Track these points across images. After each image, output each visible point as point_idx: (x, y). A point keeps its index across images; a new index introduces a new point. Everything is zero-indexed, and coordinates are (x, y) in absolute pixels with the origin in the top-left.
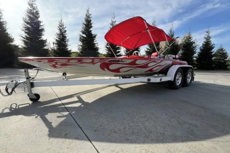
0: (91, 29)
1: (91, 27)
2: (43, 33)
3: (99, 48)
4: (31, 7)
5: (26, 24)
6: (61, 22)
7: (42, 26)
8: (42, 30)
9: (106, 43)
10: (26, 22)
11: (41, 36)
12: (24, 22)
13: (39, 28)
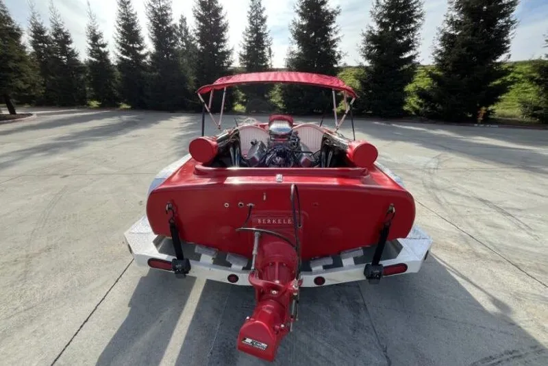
2: (227, 35)
5: (198, 21)
7: (223, 17)
8: (224, 28)
10: (197, 17)
11: (224, 41)
12: (195, 18)
13: (219, 24)
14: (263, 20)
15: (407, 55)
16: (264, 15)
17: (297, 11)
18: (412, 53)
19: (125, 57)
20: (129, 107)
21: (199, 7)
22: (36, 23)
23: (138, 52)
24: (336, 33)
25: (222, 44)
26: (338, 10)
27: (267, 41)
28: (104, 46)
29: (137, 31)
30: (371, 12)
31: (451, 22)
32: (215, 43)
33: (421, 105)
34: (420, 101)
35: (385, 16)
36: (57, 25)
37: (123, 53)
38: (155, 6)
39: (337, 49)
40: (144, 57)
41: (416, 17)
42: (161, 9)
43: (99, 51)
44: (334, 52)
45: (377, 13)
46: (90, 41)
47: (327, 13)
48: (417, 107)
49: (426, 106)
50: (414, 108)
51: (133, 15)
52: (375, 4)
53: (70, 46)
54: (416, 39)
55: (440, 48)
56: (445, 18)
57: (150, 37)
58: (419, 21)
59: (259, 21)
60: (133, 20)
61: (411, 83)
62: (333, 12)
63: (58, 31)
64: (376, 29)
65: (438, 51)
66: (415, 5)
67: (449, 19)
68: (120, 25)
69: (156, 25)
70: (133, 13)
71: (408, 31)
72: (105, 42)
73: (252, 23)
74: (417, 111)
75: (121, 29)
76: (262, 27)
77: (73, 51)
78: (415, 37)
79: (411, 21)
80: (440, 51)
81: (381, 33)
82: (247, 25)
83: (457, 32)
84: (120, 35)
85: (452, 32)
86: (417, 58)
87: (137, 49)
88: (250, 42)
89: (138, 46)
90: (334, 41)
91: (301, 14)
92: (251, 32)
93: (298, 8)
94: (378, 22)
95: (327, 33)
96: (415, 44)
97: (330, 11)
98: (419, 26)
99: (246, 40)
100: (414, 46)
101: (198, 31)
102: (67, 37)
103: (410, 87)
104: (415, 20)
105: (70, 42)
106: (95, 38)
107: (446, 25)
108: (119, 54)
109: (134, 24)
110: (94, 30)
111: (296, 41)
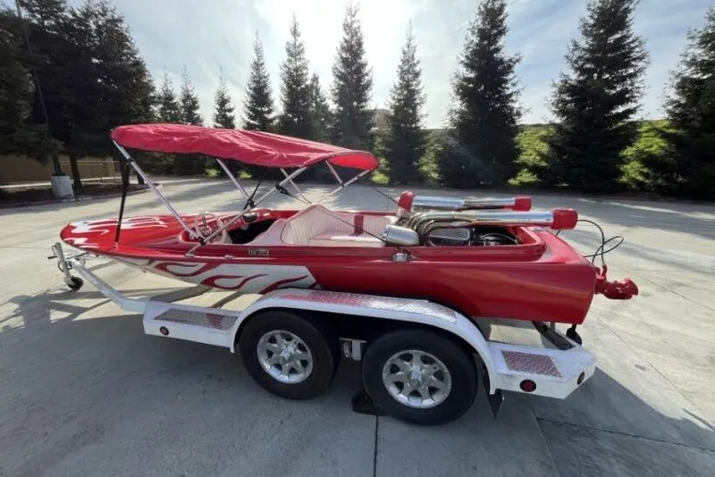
0: (502, 41)
1: (501, 33)
2: (369, 93)
3: (522, 111)
4: (348, 34)
6: (406, 49)
7: (367, 74)
8: (368, 85)
9: (555, 85)
10: (337, 76)
11: (365, 101)
13: (361, 82)
14: (417, 75)
15: (621, 109)
16: (417, 69)
17: (462, 62)
18: (631, 105)
19: (252, 122)
20: (249, 176)
21: (341, 65)
22: (167, 90)
23: (266, 115)
24: (514, 85)
25: (363, 104)
26: (517, 57)
27: (421, 99)
28: (230, 110)
29: (267, 94)
30: (567, 57)
31: (693, 63)
32: (355, 104)
33: (646, 176)
34: (645, 170)
35: (588, 60)
36: (188, 92)
37: (251, 117)
38: (291, 66)
39: (516, 105)
40: (271, 121)
41: (635, 60)
42: (296, 70)
43: (225, 116)
44: (512, 109)
45: (575, 58)
46: (218, 106)
47: (501, 61)
48: (640, 178)
49: (655, 178)
50: (634, 180)
51: (265, 77)
52: (572, 47)
53: (197, 112)
54: (638, 88)
55: (676, 97)
56: (682, 59)
57: (282, 99)
58: (640, 64)
59: (410, 76)
60: (265, 82)
61: (631, 145)
62: (510, 60)
63: (187, 97)
64: (574, 77)
65: (673, 102)
66: (632, 45)
67: (688, 59)
68: (251, 89)
69: (289, 86)
70: (266, 74)
71: (623, 79)
72: (232, 107)
73: (402, 78)
74: (640, 184)
75: (251, 92)
76: (414, 83)
77: (198, 118)
78: (636, 85)
79: (628, 65)
80: (676, 102)
81: (580, 82)
82: (397, 81)
83: (704, 75)
84: (249, 99)
85: (695, 76)
86: (638, 112)
87: (265, 112)
88: (399, 100)
89: (267, 109)
90: (511, 95)
91: (466, 65)
92: (401, 88)
93: (463, 59)
94: (577, 69)
95: (500, 86)
96: (636, 95)
97: (506, 59)
98: (641, 70)
99: (394, 98)
100: (633, 97)
101: (337, 91)
102: (194, 103)
103: (629, 152)
104: (633, 63)
105: (197, 108)
106: (223, 102)
107: (685, 67)
108: (247, 119)
109: (265, 86)
110: (223, 95)
111: (459, 97)
